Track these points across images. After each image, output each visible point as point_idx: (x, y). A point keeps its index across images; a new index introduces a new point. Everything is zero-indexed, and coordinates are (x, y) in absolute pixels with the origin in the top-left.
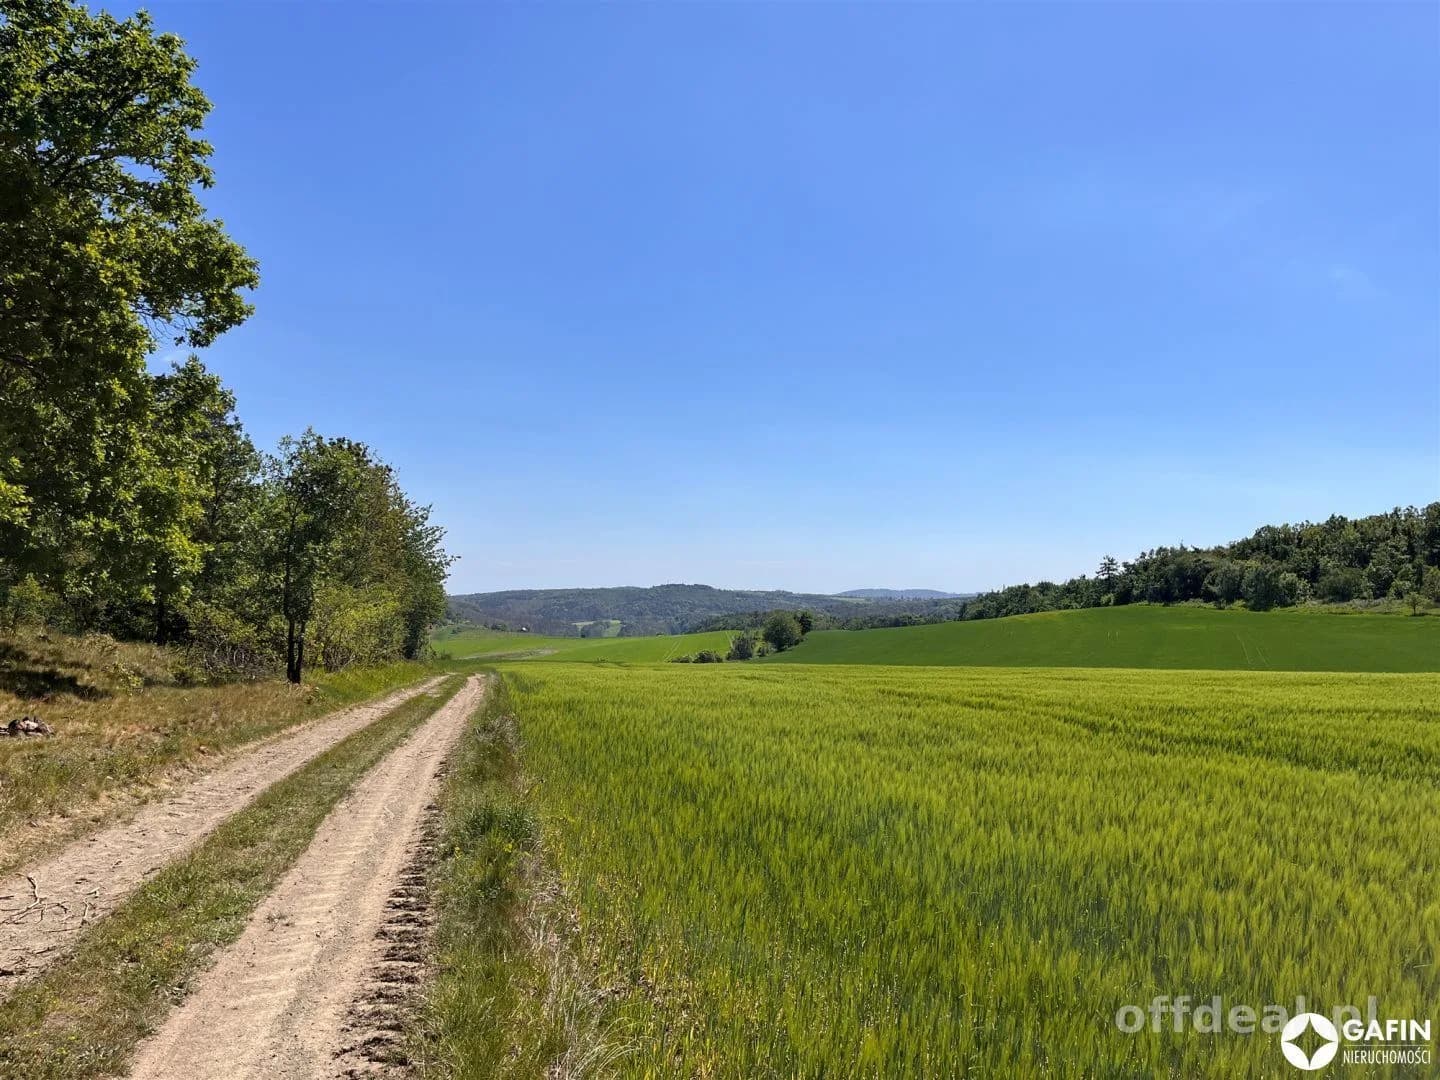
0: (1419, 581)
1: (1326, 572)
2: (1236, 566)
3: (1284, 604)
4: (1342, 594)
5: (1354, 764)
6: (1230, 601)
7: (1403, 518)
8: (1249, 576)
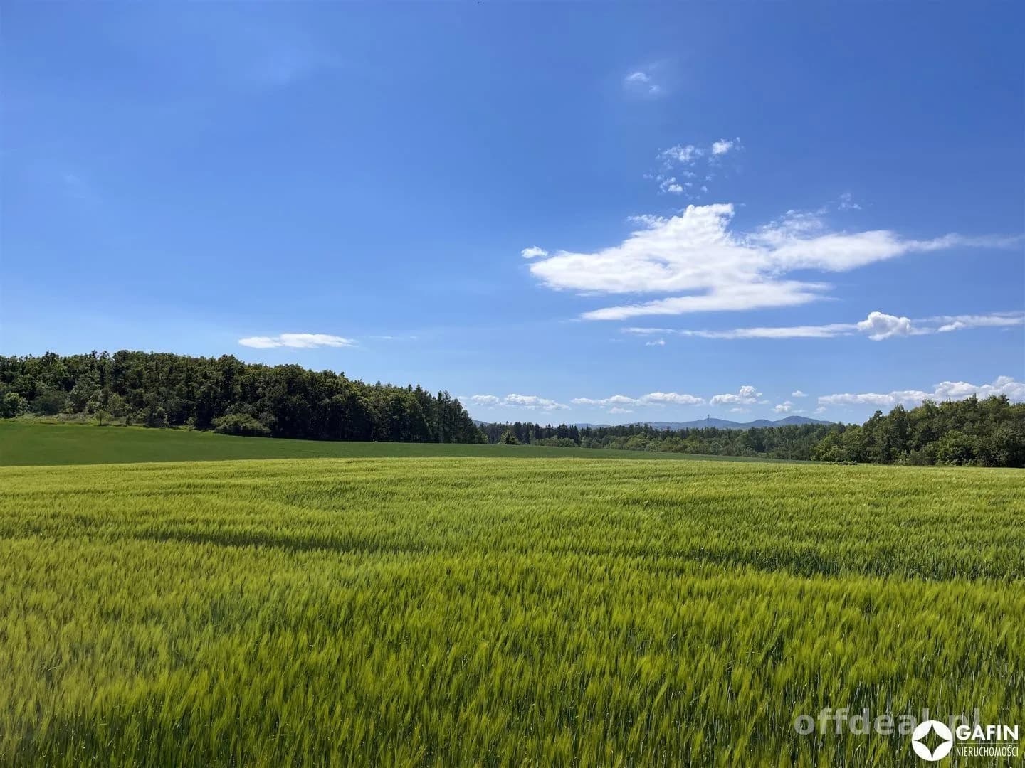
0: (105, 402)
1: (40, 394)
3: (6, 416)
4: (50, 409)
5: (37, 531)
7: (98, 359)
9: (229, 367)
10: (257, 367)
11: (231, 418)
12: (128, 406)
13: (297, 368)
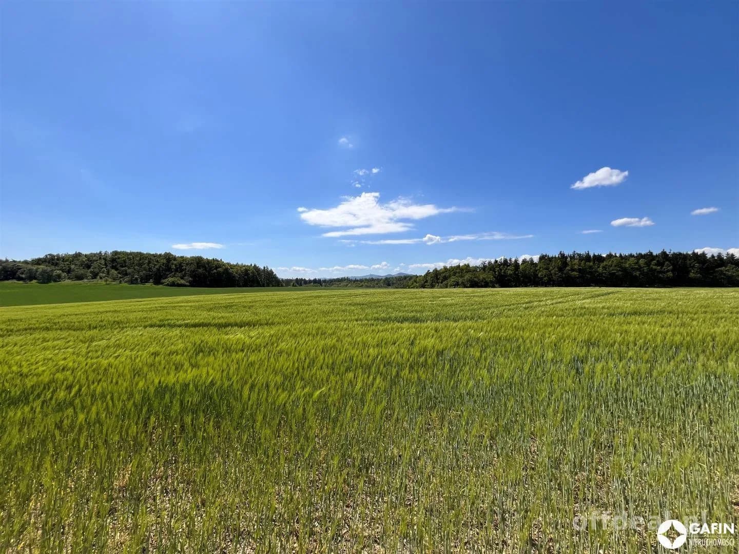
0: (108, 273)
1: (74, 271)
2: (35, 268)
3: (55, 281)
4: (80, 278)
6: (31, 280)
7: (103, 254)
9: (169, 258)
10: (182, 257)
11: (171, 279)
12: (119, 275)
13: (201, 257)
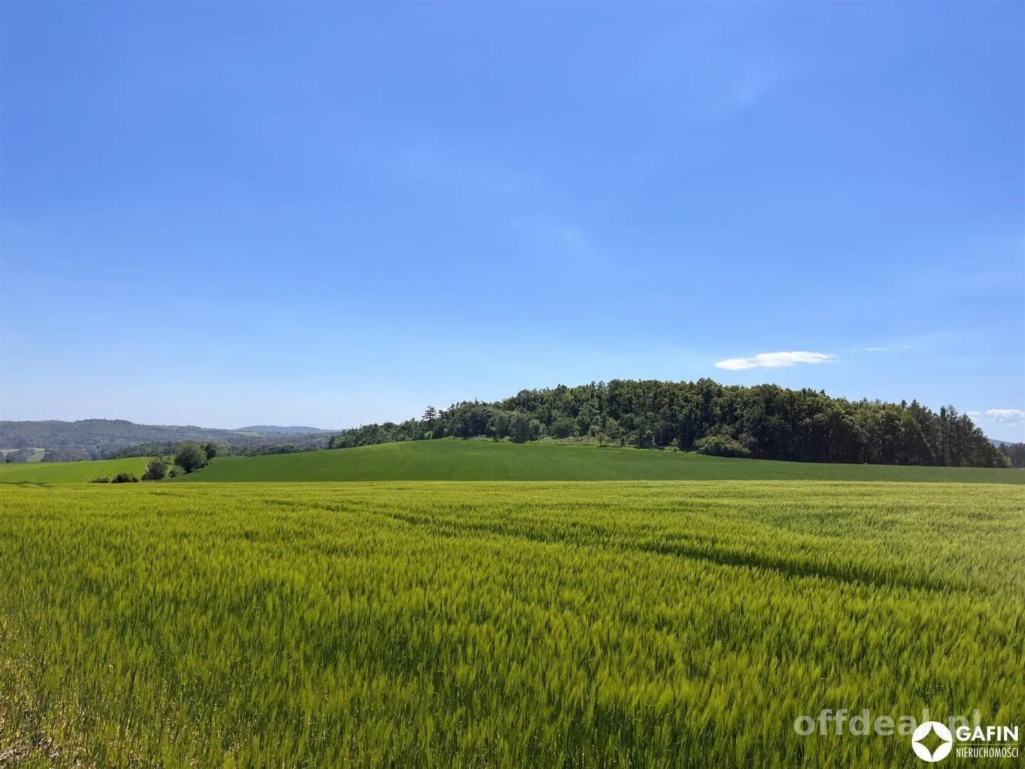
0: (604, 426)
1: (555, 420)
2: (505, 414)
3: (532, 439)
4: (563, 433)
5: (562, 537)
6: (502, 437)
7: (597, 388)
8: (513, 421)
9: (707, 391)
10: (734, 389)
11: (712, 439)
12: (622, 430)
13: (774, 387)
